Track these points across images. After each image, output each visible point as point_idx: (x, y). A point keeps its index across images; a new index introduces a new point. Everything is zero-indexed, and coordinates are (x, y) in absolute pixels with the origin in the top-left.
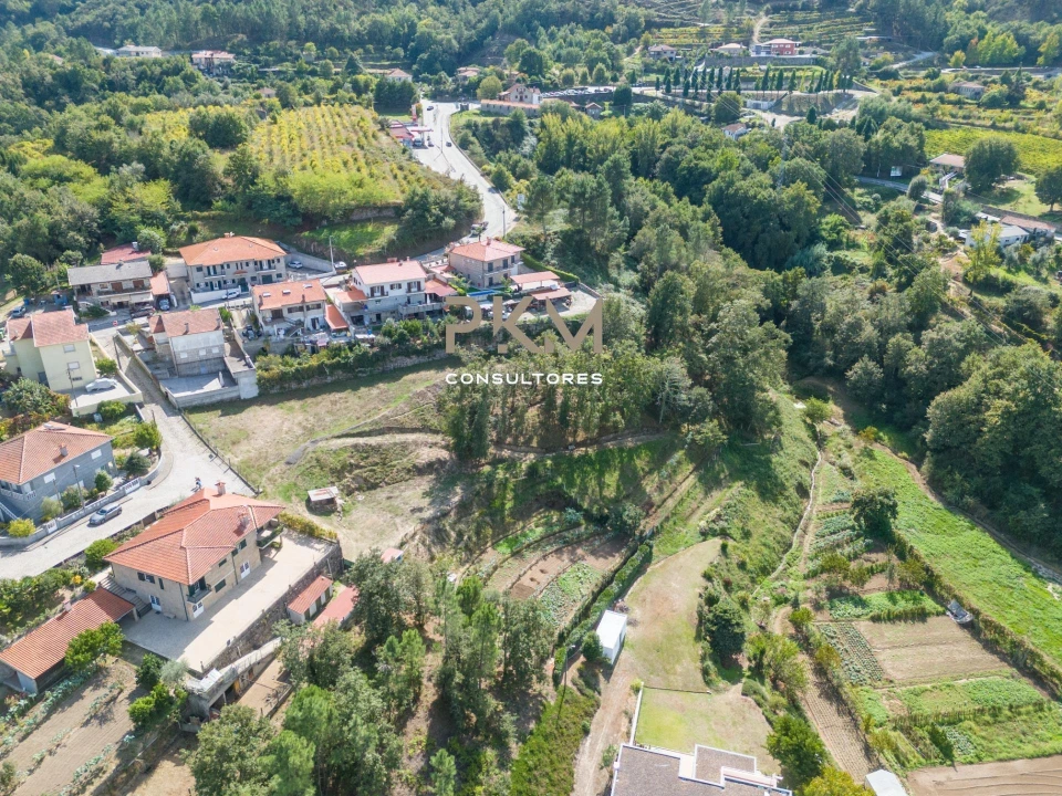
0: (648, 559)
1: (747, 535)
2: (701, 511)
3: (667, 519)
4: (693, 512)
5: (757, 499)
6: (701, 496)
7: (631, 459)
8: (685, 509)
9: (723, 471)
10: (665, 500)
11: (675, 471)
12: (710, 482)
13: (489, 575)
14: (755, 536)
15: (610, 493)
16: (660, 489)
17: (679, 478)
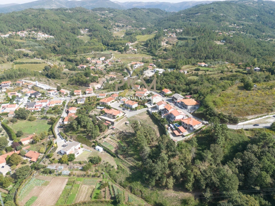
0: (114, 157)
1: (117, 172)
2: (124, 166)
3: (122, 160)
4: (124, 164)
5: (127, 176)
6: (128, 166)
7: (136, 155)
8: (124, 163)
9: (134, 171)
10: (126, 160)
11: (134, 162)
12: (131, 168)
13: (114, 139)
14: (117, 174)
15: (129, 153)
16: (129, 159)
17: (132, 163)
